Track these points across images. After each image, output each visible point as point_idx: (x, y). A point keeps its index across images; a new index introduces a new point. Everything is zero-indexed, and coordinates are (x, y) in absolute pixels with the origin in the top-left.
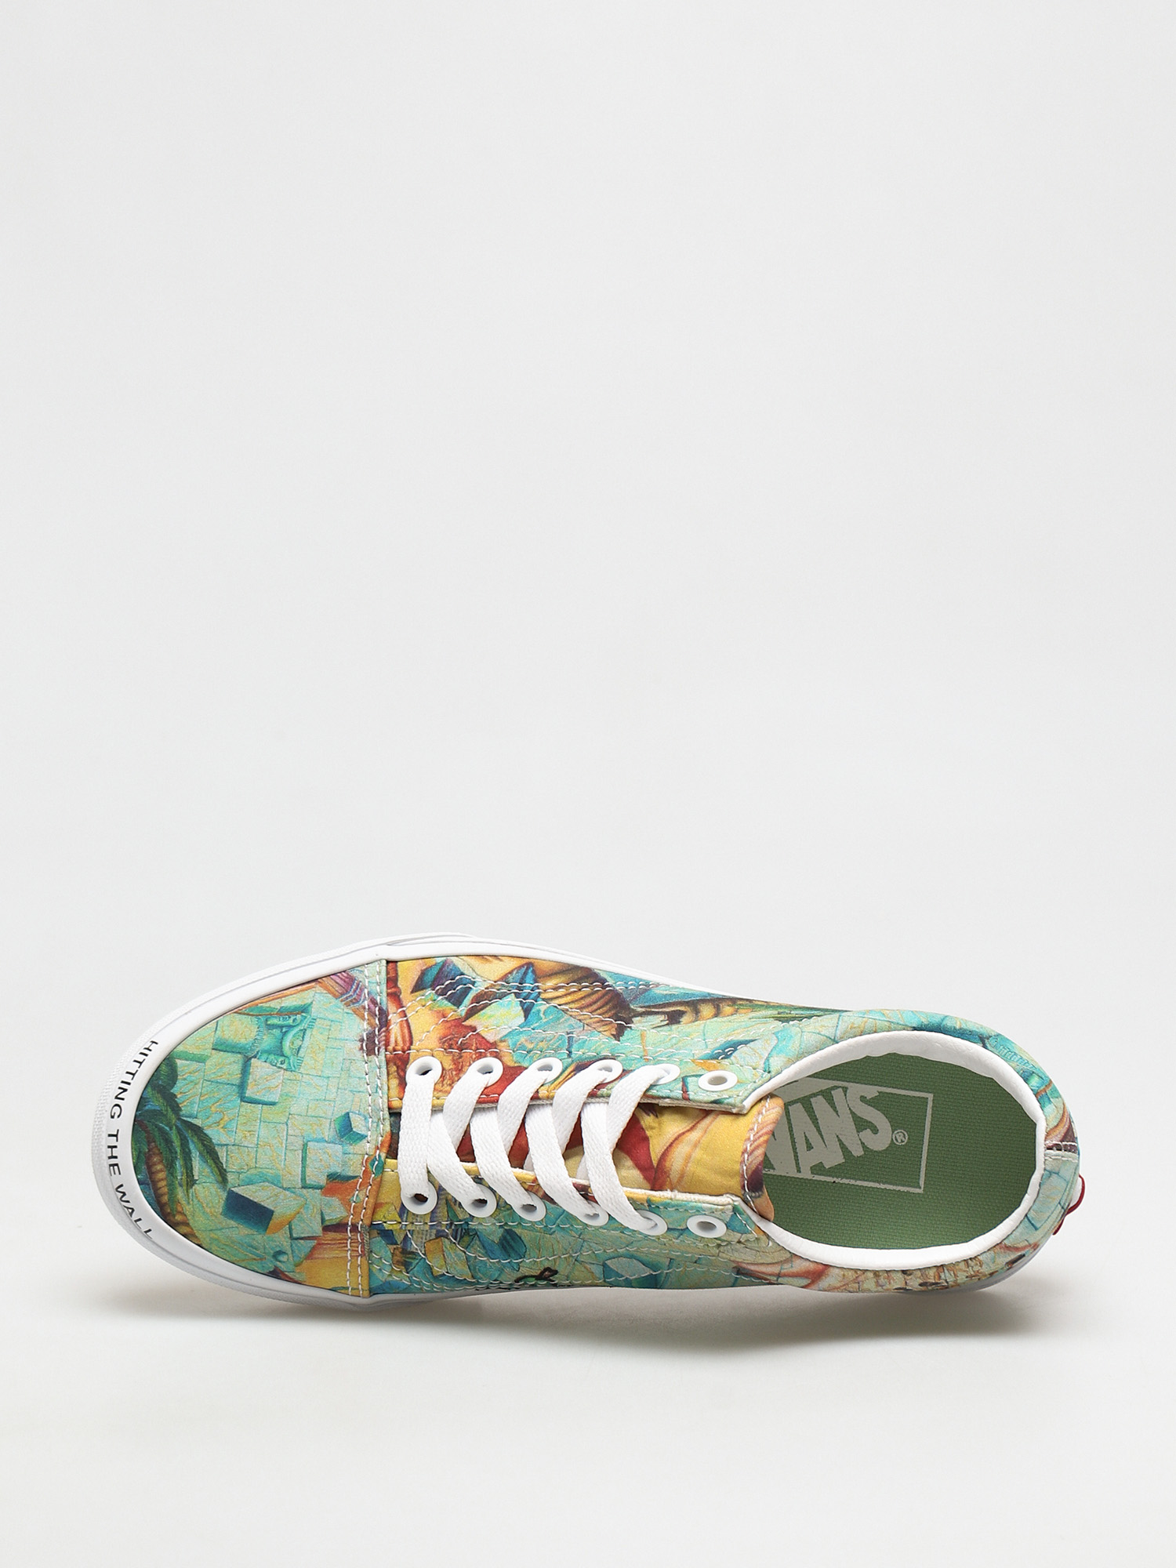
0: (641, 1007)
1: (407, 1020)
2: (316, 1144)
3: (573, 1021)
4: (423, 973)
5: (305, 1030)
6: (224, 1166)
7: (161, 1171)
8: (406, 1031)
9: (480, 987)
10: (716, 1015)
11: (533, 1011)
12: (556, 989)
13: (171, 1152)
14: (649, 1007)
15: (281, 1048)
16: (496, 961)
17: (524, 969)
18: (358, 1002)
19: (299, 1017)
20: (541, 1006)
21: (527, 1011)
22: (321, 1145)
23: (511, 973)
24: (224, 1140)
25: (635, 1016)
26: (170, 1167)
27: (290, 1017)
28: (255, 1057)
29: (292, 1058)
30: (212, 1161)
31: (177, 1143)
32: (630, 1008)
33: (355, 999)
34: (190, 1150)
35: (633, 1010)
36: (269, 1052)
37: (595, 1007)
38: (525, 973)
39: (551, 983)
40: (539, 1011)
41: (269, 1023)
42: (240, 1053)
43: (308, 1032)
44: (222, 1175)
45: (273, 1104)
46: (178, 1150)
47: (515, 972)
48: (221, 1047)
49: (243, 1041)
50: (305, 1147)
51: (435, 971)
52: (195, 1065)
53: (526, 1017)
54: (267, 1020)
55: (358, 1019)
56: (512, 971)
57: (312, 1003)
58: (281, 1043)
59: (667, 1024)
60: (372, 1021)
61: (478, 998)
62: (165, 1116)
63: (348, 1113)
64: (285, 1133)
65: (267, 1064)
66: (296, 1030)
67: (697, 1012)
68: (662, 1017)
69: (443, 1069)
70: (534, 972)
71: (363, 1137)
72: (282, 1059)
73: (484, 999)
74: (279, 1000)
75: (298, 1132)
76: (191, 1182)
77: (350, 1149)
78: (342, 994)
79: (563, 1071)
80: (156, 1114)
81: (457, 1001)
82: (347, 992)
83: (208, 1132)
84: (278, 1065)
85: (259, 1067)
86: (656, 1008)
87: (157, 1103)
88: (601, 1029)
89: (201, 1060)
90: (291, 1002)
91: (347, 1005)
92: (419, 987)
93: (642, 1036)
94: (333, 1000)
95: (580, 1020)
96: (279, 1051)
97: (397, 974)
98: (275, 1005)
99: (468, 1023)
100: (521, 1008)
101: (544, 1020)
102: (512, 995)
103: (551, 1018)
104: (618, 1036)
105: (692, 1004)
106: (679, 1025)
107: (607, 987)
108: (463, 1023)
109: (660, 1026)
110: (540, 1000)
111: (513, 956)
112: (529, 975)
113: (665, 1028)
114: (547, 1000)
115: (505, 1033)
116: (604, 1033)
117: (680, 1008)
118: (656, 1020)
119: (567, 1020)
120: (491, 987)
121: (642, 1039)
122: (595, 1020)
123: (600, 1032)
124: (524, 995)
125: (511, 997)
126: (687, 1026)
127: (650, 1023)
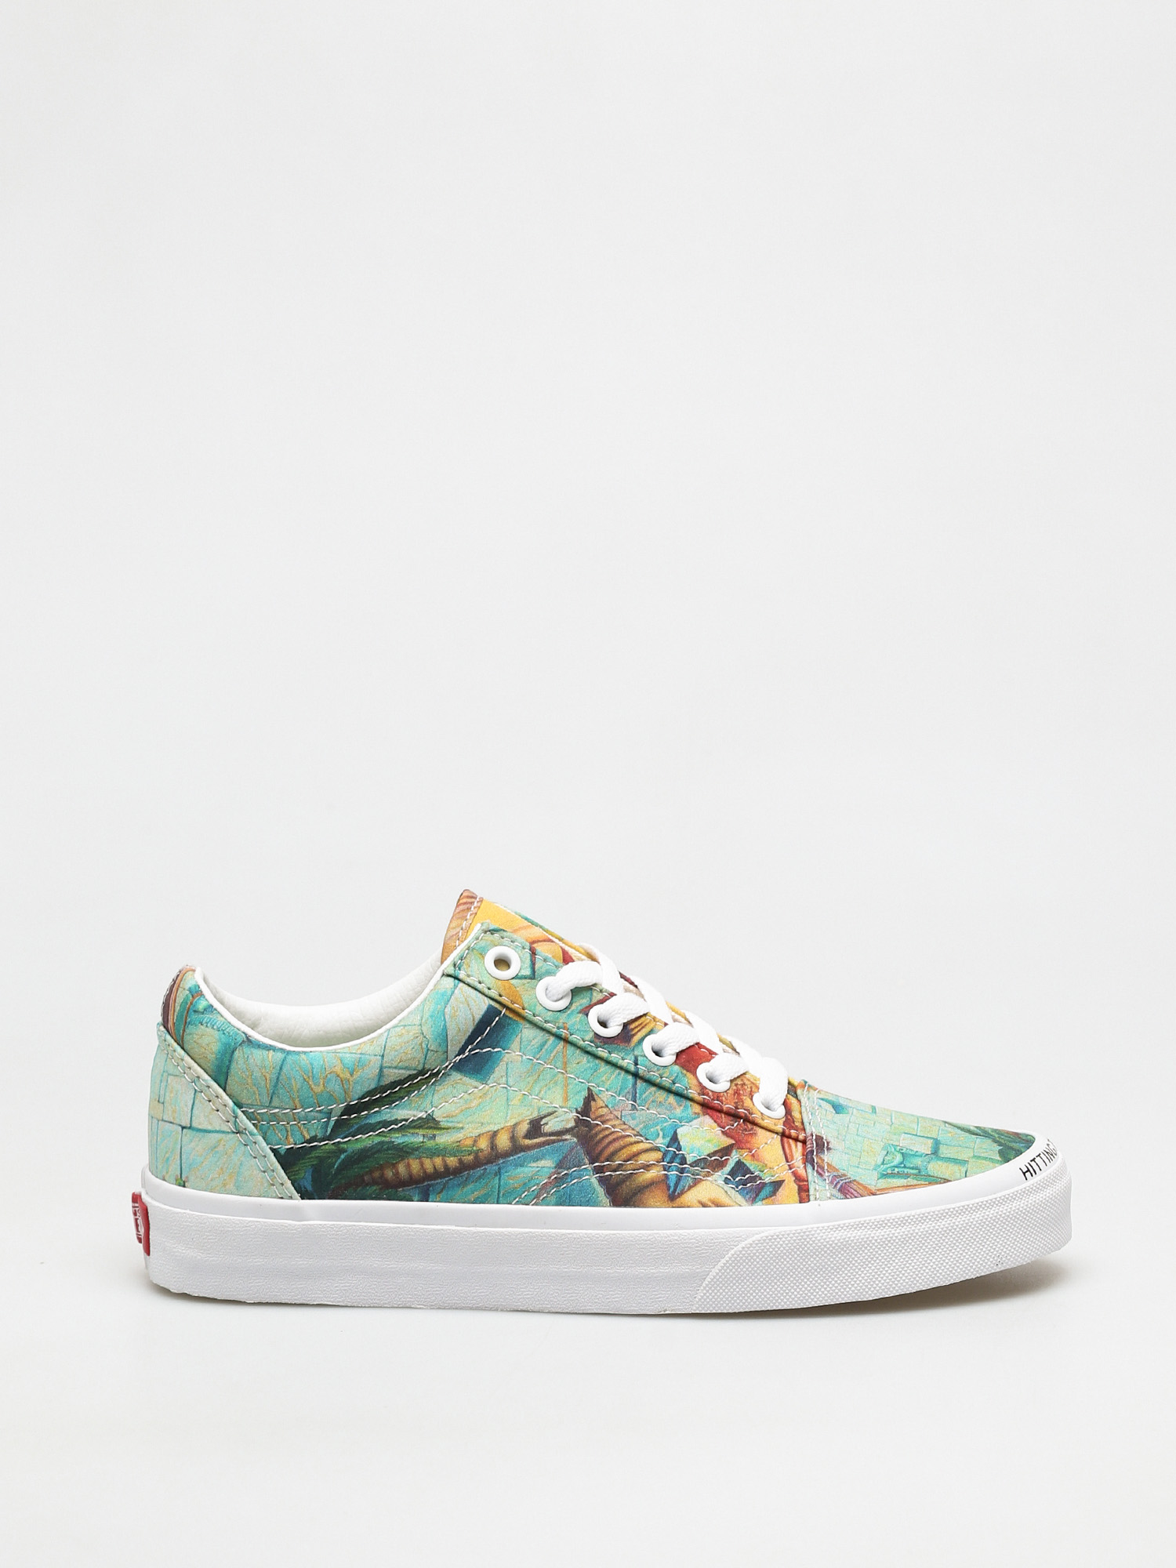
0: (566, 1140)
1: (787, 1161)
3: (632, 1123)
4: (774, 1193)
5: (883, 1164)
8: (787, 1151)
9: (720, 1175)
10: (495, 1134)
11: (669, 1139)
12: (647, 1167)
14: (559, 1141)
16: (704, 1201)
17: (678, 1191)
18: (836, 1176)
19: (889, 1172)
20: (661, 1142)
21: (674, 1139)
23: (690, 1187)
25: (572, 1129)
27: (898, 1172)
28: (928, 1154)
29: (893, 1150)
32: (577, 1137)
33: (838, 1178)
35: (574, 1136)
36: (915, 1155)
37: (611, 1138)
38: (676, 1186)
39: (652, 1174)
40: (664, 1137)
41: (917, 1171)
42: (942, 1157)
43: (879, 1162)
45: (907, 1134)
47: (687, 1188)
48: (960, 1162)
49: (940, 1163)
51: (763, 1194)
52: (983, 1156)
53: (675, 1133)
54: (919, 1173)
55: (835, 1165)
56: (688, 1190)
57: (878, 1179)
58: (904, 1159)
59: (542, 1118)
60: (820, 1161)
61: (721, 1165)
63: (838, 1113)
64: (894, 1120)
65: (915, 1150)
66: (891, 1165)
67: (513, 1138)
68: (547, 1129)
69: (751, 1099)
70: (669, 1188)
71: (822, 1099)
72: (903, 1151)
73: (713, 1162)
74: (909, 1184)
75: (882, 1119)
78: (850, 1182)
79: (642, 1039)
81: (740, 1167)
82: (845, 1184)
84: (905, 1149)
85: (922, 1150)
86: (551, 1140)
88: (605, 1110)
89: (978, 1158)
90: (898, 1182)
91: (845, 1175)
92: (777, 1185)
93: (566, 1099)
94: (858, 1179)
95: (625, 1124)
96: (905, 1155)
97: (799, 1194)
98: (911, 1181)
99: (730, 1141)
100: (681, 1143)
101: (658, 1127)
102: (688, 1163)
103: (652, 1130)
104: (590, 1098)
105: (516, 1148)
106: (531, 1117)
107: (598, 1170)
108: (734, 1142)
109: (549, 1114)
110: (662, 1150)
111: (688, 1207)
112: (672, 1185)
113: (543, 1113)
114: (657, 1149)
115: (695, 1122)
116: (601, 1103)
117: (528, 1142)
118: (551, 1125)
119: (637, 1125)
120: (708, 1174)
121: (566, 1093)
122: (610, 1123)
123: (607, 1106)
124: (678, 1160)
125: (690, 1159)
126: (523, 1115)
127: (558, 1119)
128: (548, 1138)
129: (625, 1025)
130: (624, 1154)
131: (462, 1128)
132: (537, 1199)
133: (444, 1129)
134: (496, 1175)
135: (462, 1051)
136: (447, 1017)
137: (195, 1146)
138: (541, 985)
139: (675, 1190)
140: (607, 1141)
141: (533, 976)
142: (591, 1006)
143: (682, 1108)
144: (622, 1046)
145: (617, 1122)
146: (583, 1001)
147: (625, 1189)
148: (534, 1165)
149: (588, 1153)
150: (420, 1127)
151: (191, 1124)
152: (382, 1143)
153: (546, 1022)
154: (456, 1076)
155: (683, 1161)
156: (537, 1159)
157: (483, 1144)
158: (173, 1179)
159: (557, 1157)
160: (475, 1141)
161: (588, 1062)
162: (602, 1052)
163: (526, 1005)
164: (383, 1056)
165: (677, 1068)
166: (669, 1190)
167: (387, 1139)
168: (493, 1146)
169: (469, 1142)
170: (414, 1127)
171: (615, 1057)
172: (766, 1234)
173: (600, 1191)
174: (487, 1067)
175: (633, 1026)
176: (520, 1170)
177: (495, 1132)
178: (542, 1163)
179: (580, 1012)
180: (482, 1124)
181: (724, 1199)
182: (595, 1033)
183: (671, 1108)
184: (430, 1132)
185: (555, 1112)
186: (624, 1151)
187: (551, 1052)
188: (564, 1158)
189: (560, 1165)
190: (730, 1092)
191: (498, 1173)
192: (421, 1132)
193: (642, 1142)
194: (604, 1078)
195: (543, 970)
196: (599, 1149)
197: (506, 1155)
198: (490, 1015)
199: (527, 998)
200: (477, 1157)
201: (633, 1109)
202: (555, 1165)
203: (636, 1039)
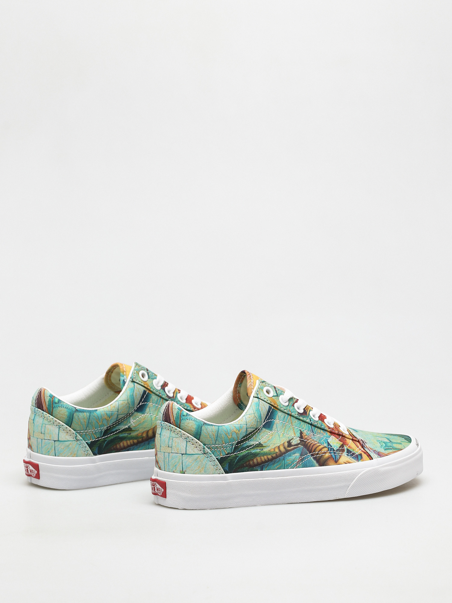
0: (300, 447)
1: (358, 448)
3: (315, 440)
8: (356, 444)
9: (345, 453)
10: (279, 447)
12: (325, 453)
14: (298, 447)
16: (345, 462)
20: (326, 445)
21: (329, 444)
23: (339, 458)
25: (300, 443)
32: (303, 446)
35: (301, 445)
37: (312, 444)
39: (327, 455)
40: (325, 443)
41: (392, 447)
43: (380, 446)
51: (359, 458)
53: (328, 442)
55: (371, 448)
58: (385, 444)
59: (290, 441)
60: (366, 447)
61: (343, 451)
67: (284, 448)
68: (293, 444)
73: (341, 450)
78: (379, 452)
81: (348, 451)
88: (306, 436)
90: (390, 451)
91: (375, 450)
93: (295, 434)
95: (313, 440)
97: (368, 457)
100: (331, 445)
101: (322, 440)
104: (301, 433)
105: (287, 451)
106: (287, 441)
107: (312, 455)
108: (343, 443)
109: (292, 439)
111: (341, 464)
112: (334, 458)
113: (290, 439)
114: (326, 447)
115: (331, 438)
116: (305, 434)
117: (289, 448)
118: (294, 442)
119: (317, 440)
120: (342, 454)
121: (294, 432)
124: (332, 450)
125: (335, 450)
126: (285, 440)
127: (295, 441)
128: (294, 447)
129: (304, 409)
131: (269, 446)
132: (296, 466)
133: (265, 447)
134: (283, 460)
135: (264, 422)
137: (187, 460)
138: (281, 397)
139: (336, 459)
140: (311, 446)
141: (277, 396)
142: (294, 404)
143: (326, 434)
144: (305, 415)
145: (311, 440)
146: (291, 403)
147: (322, 460)
148: (293, 455)
149: (308, 450)
150: (258, 447)
151: (186, 453)
152: (248, 453)
153: (285, 410)
154: (264, 429)
155: (334, 451)
156: (294, 454)
157: (277, 450)
158: (179, 471)
159: (300, 452)
160: (274, 450)
161: (298, 421)
162: (301, 418)
163: (278, 405)
164: (246, 425)
165: (320, 421)
166: (334, 459)
167: (249, 452)
168: (280, 451)
170: (256, 447)
171: (305, 419)
172: (366, 470)
173: (315, 462)
174: (272, 426)
175: (306, 409)
176: (290, 457)
177: (279, 446)
178: (296, 455)
179: (292, 406)
180: (274, 444)
181: (350, 461)
182: (298, 412)
183: (323, 434)
184: (261, 448)
185: (293, 438)
186: (317, 448)
187: (287, 419)
189: (301, 455)
190: (335, 427)
191: (284, 459)
192: (259, 448)
193: (321, 445)
194: (303, 426)
195: (279, 394)
196: (311, 448)
197: (285, 453)
198: (269, 409)
199: (278, 403)
200: (276, 455)
201: (314, 435)
202: (299, 455)
203: (308, 413)
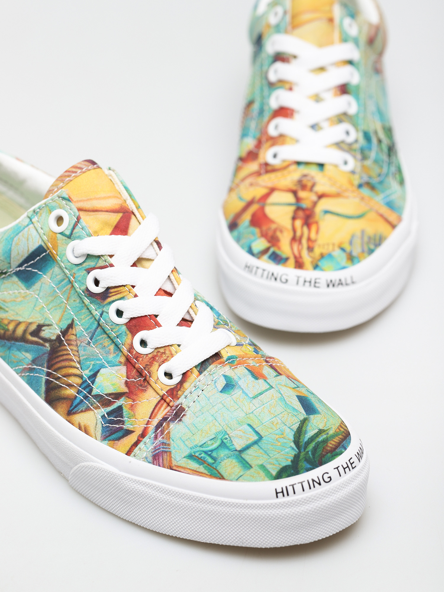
0: (46, 346)
1: (150, 418)
2: (248, 394)
3: (81, 352)
4: (119, 439)
5: (200, 446)
6: (299, 423)
7: (331, 444)
8: (156, 411)
9: (104, 411)
10: (19, 323)
11: (92, 373)
12: (70, 386)
13: (318, 445)
14: (42, 345)
15: (220, 446)
16: (82, 424)
17: (74, 411)
18: (163, 443)
19: (197, 454)
20: (86, 373)
21: (95, 375)
22: (247, 392)
23: (82, 411)
24: (288, 430)
25: (52, 341)
26: (325, 441)
27: (201, 457)
28: (236, 450)
29: (220, 437)
30: (303, 429)
31: (312, 445)
32: (51, 348)
33: (163, 445)
34: (309, 439)
35: (50, 345)
36: (227, 448)
37: (65, 357)
38: (76, 407)
39: (71, 392)
40: (90, 371)
41: (213, 461)
42: (241, 457)
44: (304, 422)
45: (250, 425)
46: (314, 443)
47: (80, 411)
48: (247, 466)
49: (234, 461)
50: (254, 398)
51: (113, 436)
52: (269, 467)
53: (98, 371)
54: (213, 463)
55: (171, 434)
56: (80, 412)
57: (184, 457)
58: (218, 448)
59: (44, 326)
60: (165, 427)
61: (108, 404)
62: (305, 457)
63: (221, 392)
64: (257, 410)
65: (234, 443)
66: (204, 449)
67: (25, 331)
68: (42, 334)
69: (160, 366)
71: (225, 376)
72: (225, 441)
73: (106, 400)
74: (198, 470)
75: (251, 405)
76: (321, 432)
77: (236, 378)
78: (166, 452)
79: (113, 301)
80: (307, 460)
81: (119, 411)
82: (163, 451)
83: (292, 438)
84: (229, 439)
85: (239, 444)
86: (39, 342)
87: (303, 464)
88: (74, 337)
89: (263, 467)
90: (194, 465)
91: (169, 445)
92: (129, 432)
93: (60, 320)
94: (173, 452)
95: (78, 352)
96: (223, 445)
97: (131, 447)
98: (202, 469)
99: (126, 390)
100: (96, 379)
101: (93, 363)
102: (92, 394)
103: (88, 362)
104: (71, 326)
105: (23, 339)
106: (40, 322)
107: (48, 374)
108: (128, 391)
109: (48, 325)
110: (84, 379)
111: (73, 424)
112: (74, 405)
113: (47, 323)
114: (81, 377)
115: (116, 368)
116: (74, 333)
117: (30, 338)
118: (46, 333)
119: (83, 355)
120: (97, 408)
121: (62, 316)
122: (72, 347)
123: (76, 335)
124: (88, 390)
125: (94, 392)
126: (37, 319)
127: (51, 331)
128: (39, 340)
129: (108, 288)
130: (65, 371)
131: (7, 312)
132: (22, 374)
135: (21, 265)
136: (14, 243)
138: (73, 243)
139: (74, 409)
140: (61, 358)
141: (70, 236)
142: (94, 268)
143: (115, 355)
144: (99, 301)
145: (74, 348)
146: (91, 263)
147: (54, 394)
148: (24, 353)
149: (49, 361)
153: (66, 268)
154: (15, 279)
155: (90, 392)
156: (27, 351)
157: (11, 327)
159: (35, 355)
160: (9, 323)
161: (79, 303)
162: (87, 301)
163: (59, 253)
165: (124, 328)
166: (71, 407)
168: (14, 331)
169: (6, 322)
171: (92, 307)
173: (43, 388)
174: (32, 281)
175: (112, 290)
176: (17, 352)
178: (28, 355)
179: (86, 270)
180: (17, 314)
181: (92, 430)
182: (87, 287)
183: (109, 353)
185: (52, 325)
186: (64, 369)
187: (64, 287)
188: (38, 357)
189: (34, 361)
190: (150, 356)
191: (9, 348)
193: (78, 368)
194: (82, 317)
195: (77, 235)
196: (55, 362)
197: (16, 339)
198: (40, 250)
199: (60, 249)
200: (5, 333)
201: (89, 343)
202: (31, 359)
203: (109, 300)
